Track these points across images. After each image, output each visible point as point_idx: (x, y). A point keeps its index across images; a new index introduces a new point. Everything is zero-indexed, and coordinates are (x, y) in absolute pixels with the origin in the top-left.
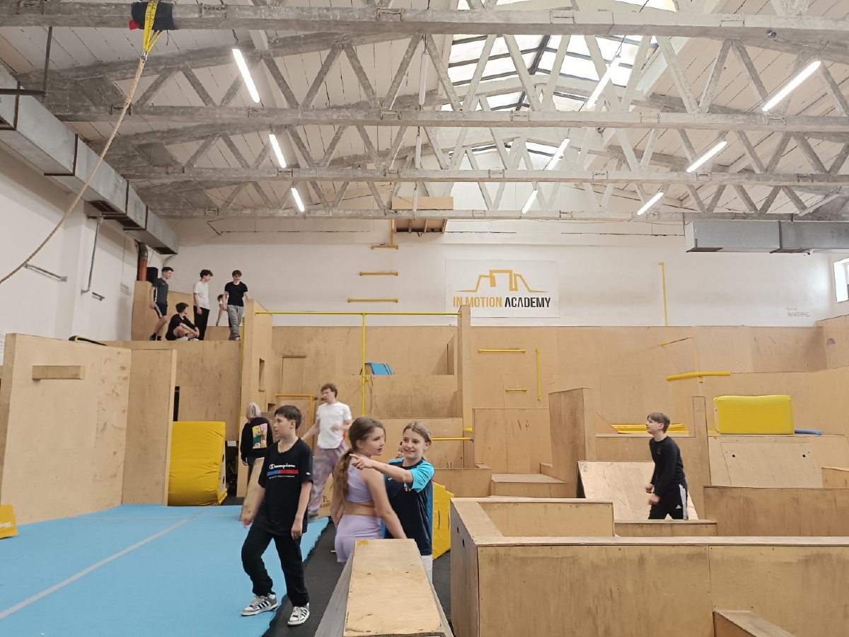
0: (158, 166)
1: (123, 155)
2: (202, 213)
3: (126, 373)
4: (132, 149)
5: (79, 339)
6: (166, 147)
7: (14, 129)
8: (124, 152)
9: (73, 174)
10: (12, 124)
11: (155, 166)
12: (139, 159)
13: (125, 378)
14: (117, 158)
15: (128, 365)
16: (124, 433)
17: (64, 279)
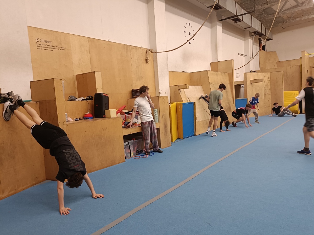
0: (270, 15)
1: (259, 14)
2: (281, 24)
3: (269, 79)
4: (261, 12)
5: (252, 71)
6: (272, 7)
7: (242, 21)
8: (259, 13)
9: (252, 27)
10: (242, 20)
11: (269, 15)
12: (264, 14)
13: (269, 81)
14: (257, 16)
15: (270, 77)
16: (270, 95)
17: (246, 56)
